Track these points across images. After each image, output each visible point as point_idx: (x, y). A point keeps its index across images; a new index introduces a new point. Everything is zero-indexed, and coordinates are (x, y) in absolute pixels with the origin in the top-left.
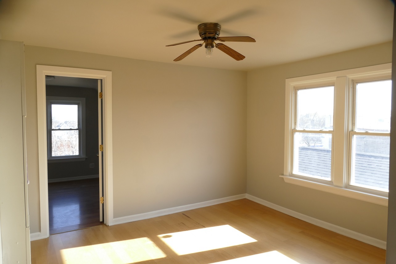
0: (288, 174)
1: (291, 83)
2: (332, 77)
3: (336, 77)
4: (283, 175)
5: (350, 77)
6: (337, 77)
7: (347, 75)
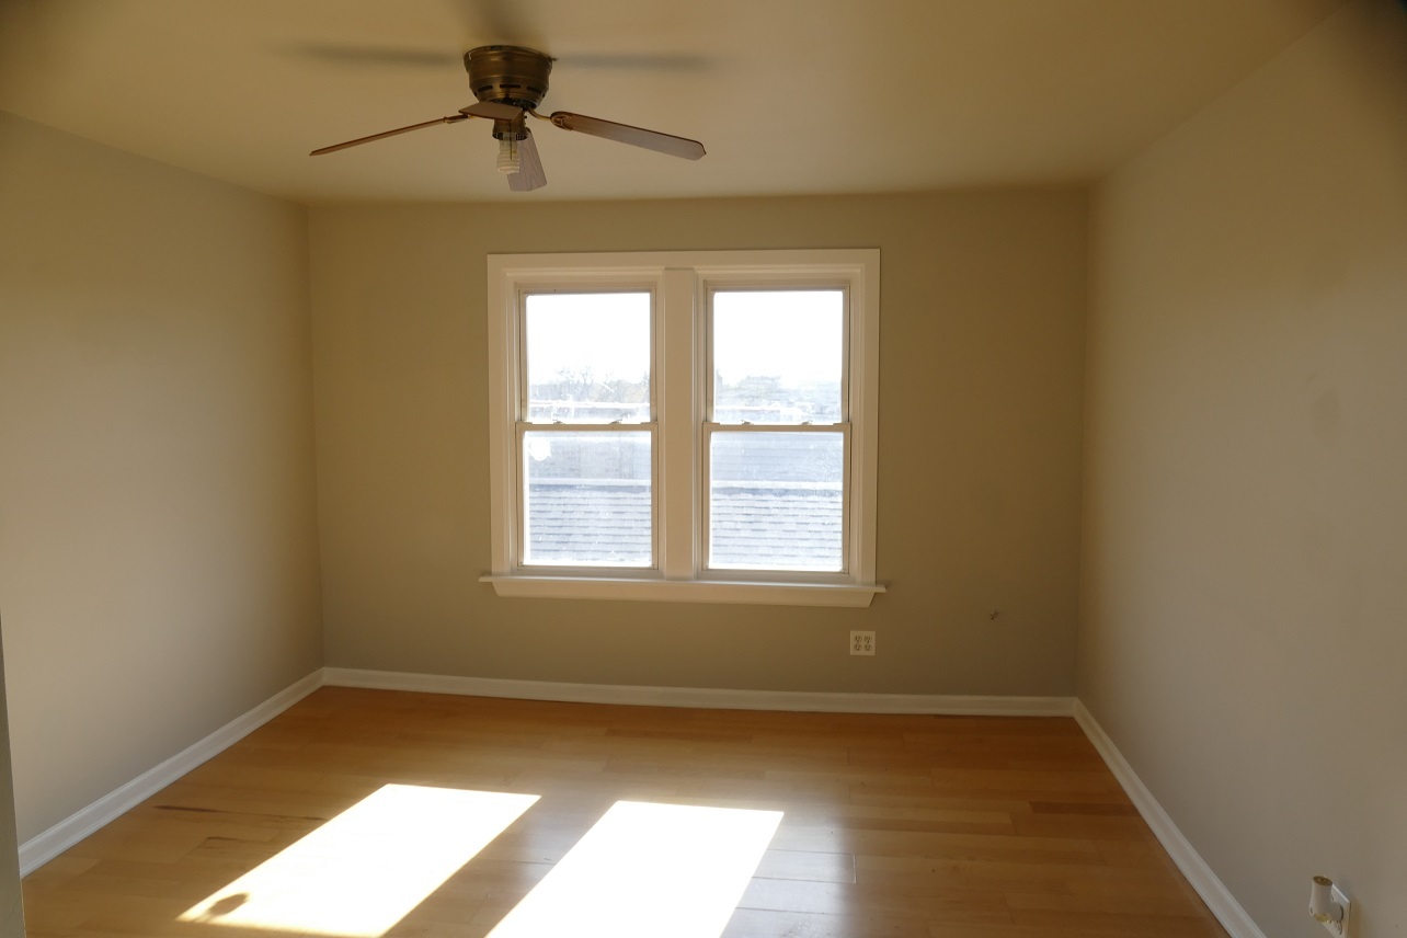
0: (507, 569)
1: (505, 270)
2: (652, 266)
3: (663, 267)
4: (489, 573)
5: (700, 272)
6: (666, 269)
7: (695, 267)
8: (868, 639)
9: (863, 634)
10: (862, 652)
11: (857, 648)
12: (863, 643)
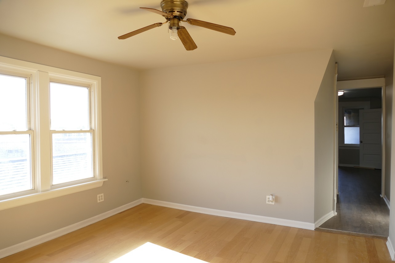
8: (102, 196)
9: (100, 195)
10: (101, 201)
11: (99, 200)
12: (100, 198)
